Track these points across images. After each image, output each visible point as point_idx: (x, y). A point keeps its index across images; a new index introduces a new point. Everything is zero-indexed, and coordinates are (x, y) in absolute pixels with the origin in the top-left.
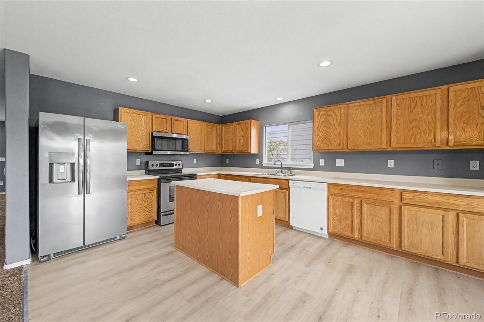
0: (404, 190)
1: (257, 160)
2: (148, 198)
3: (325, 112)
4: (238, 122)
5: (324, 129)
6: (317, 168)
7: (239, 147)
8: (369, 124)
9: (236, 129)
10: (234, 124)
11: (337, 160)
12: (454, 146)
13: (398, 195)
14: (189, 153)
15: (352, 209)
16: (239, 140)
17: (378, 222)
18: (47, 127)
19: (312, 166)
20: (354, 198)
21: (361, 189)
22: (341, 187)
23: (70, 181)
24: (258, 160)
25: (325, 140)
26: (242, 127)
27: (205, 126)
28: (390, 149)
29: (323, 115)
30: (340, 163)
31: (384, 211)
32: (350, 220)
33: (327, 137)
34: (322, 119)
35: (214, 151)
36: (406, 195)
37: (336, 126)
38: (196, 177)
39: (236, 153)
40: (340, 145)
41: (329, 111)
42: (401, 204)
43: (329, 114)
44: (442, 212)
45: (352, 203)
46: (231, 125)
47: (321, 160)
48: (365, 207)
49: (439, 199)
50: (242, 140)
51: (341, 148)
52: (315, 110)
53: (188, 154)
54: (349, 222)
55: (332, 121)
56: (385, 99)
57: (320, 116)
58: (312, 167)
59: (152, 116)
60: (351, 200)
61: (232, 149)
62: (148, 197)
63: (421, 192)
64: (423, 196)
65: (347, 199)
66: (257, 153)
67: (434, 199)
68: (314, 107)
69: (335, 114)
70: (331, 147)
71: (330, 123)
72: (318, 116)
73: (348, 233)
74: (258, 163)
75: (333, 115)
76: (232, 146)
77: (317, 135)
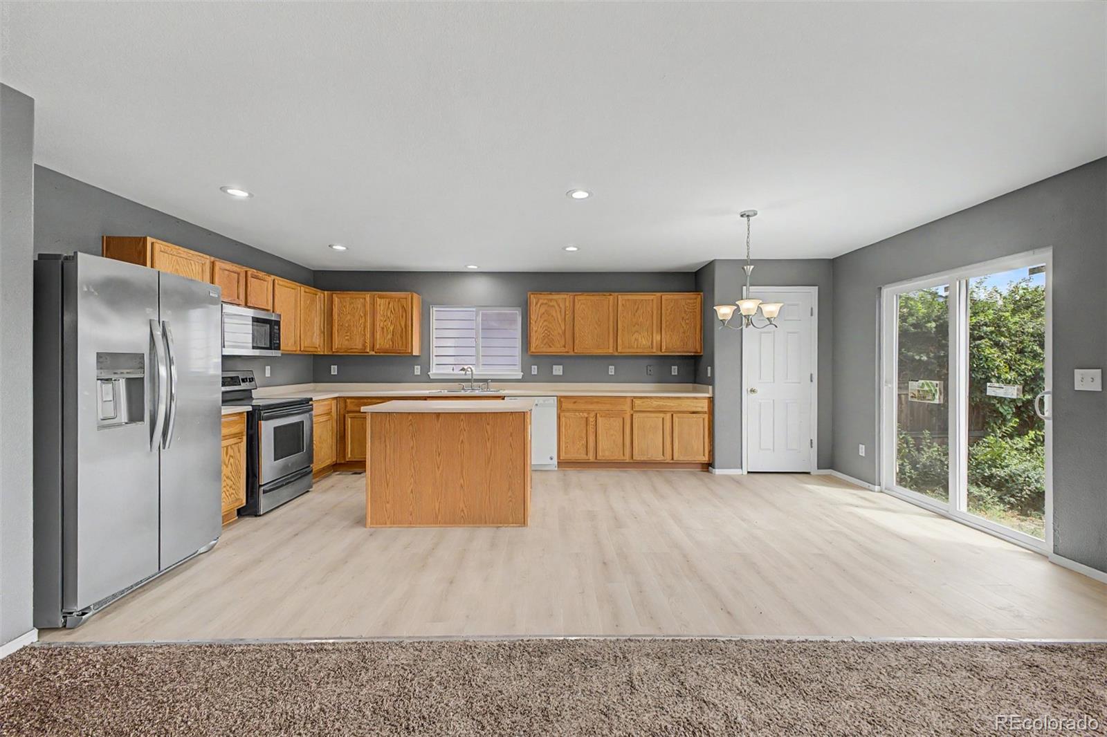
0: (635, 397)
1: (416, 367)
2: (232, 457)
3: (545, 301)
4: (380, 293)
5: (545, 323)
6: (527, 378)
7: (383, 342)
8: (597, 323)
9: (373, 304)
10: (368, 296)
11: (554, 367)
12: (665, 352)
13: (629, 401)
14: (282, 354)
15: (587, 425)
16: (383, 328)
17: (612, 435)
18: (93, 290)
19: (519, 375)
20: (589, 411)
21: (596, 400)
22: (574, 400)
23: (126, 421)
24: (419, 367)
25: (546, 339)
26: (389, 303)
27: (302, 292)
28: (616, 354)
29: (542, 304)
30: (558, 370)
31: (617, 423)
32: (585, 439)
33: (549, 335)
34: (542, 310)
35: (316, 348)
36: (637, 402)
37: (560, 321)
38: (312, 405)
39: (373, 353)
40: (565, 347)
41: (551, 300)
42: (632, 412)
43: (551, 304)
44: (662, 415)
45: (587, 418)
46: (363, 296)
47: (533, 367)
48: (600, 420)
49: (661, 403)
50: (391, 328)
51: (567, 350)
52: (532, 296)
53: (280, 355)
54: (584, 442)
55: (554, 314)
56: (611, 297)
57: (539, 305)
58: (521, 378)
59: (213, 264)
60: (586, 415)
61: (361, 345)
62: (232, 454)
63: (647, 397)
64: (648, 402)
65: (581, 414)
66: (418, 354)
67: (658, 403)
68: (530, 291)
69: (559, 305)
70: (553, 349)
71: (552, 316)
72: (537, 304)
73: (582, 457)
74: (419, 373)
75: (556, 307)
76: (363, 338)
77: (536, 332)
